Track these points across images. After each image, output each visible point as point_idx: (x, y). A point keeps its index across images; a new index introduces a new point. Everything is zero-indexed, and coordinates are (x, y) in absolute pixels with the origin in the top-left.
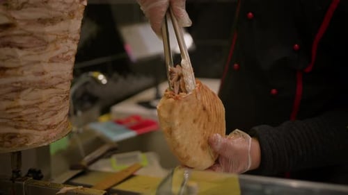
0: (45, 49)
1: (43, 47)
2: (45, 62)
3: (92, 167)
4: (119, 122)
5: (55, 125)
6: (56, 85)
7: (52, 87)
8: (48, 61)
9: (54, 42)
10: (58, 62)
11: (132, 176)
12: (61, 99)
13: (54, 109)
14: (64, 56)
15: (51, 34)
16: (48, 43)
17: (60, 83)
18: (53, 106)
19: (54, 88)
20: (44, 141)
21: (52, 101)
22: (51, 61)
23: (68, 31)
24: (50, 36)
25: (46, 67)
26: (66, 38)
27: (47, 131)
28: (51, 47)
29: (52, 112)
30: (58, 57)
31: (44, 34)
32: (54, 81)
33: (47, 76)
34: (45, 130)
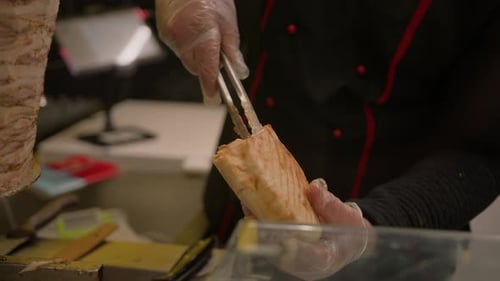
0: (12, 42)
1: (10, 39)
2: (11, 63)
3: (41, 234)
4: (55, 167)
5: (18, 165)
6: (24, 99)
7: (18, 104)
8: (14, 61)
9: (24, 31)
10: (29, 64)
11: (102, 243)
12: (30, 123)
13: (20, 138)
14: (37, 56)
15: (23, 19)
16: (17, 33)
17: (29, 97)
18: (18, 135)
19: (21, 105)
20: (4, 189)
21: (18, 125)
22: (20, 62)
23: (44, 15)
24: (20, 22)
25: (12, 71)
26: (41, 26)
27: (9, 173)
28: (21, 39)
29: (16, 144)
30: (28, 56)
31: (12, 17)
32: (23, 94)
33: (13, 86)
34: (6, 172)
